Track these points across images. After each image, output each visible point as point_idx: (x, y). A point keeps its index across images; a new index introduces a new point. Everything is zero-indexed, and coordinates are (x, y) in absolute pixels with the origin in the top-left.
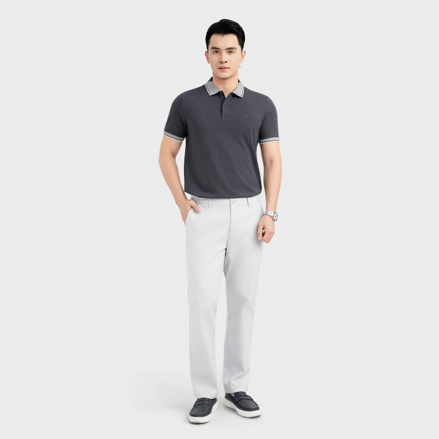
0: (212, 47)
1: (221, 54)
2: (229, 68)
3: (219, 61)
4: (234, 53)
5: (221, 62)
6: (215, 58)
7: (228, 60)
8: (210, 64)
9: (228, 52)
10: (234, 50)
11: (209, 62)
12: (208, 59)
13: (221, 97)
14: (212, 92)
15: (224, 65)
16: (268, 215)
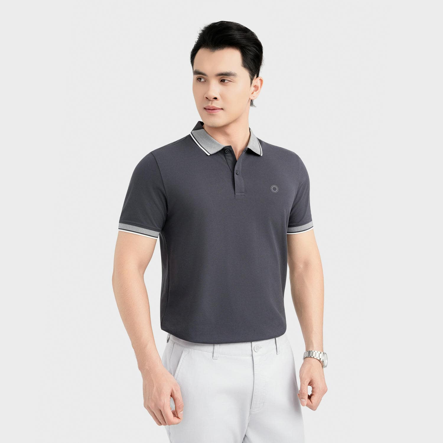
2: (222, 109)
3: (204, 96)
5: (207, 98)
7: (219, 95)
9: (220, 81)
13: (227, 157)
15: (211, 104)
16: (315, 358)
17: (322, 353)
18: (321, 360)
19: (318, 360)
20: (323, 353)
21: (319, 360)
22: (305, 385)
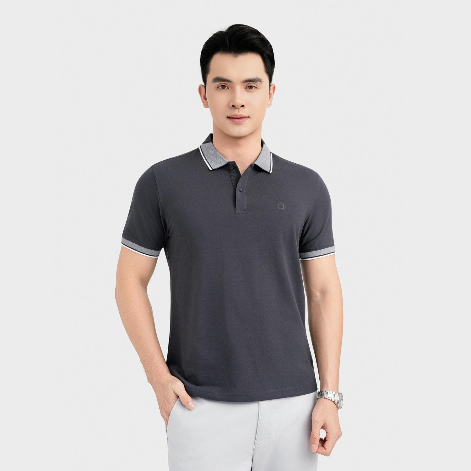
0: (215, 76)
1: (233, 91)
4: (257, 90)
5: (233, 106)
6: (222, 98)
7: (246, 102)
8: (209, 109)
9: (246, 88)
10: (258, 83)
11: (206, 106)
12: (205, 99)
13: (231, 173)
14: (213, 164)
15: (238, 112)
16: (329, 399)
17: (337, 394)
18: (336, 402)
19: (332, 401)
20: (339, 393)
21: (334, 402)
22: (317, 428)
